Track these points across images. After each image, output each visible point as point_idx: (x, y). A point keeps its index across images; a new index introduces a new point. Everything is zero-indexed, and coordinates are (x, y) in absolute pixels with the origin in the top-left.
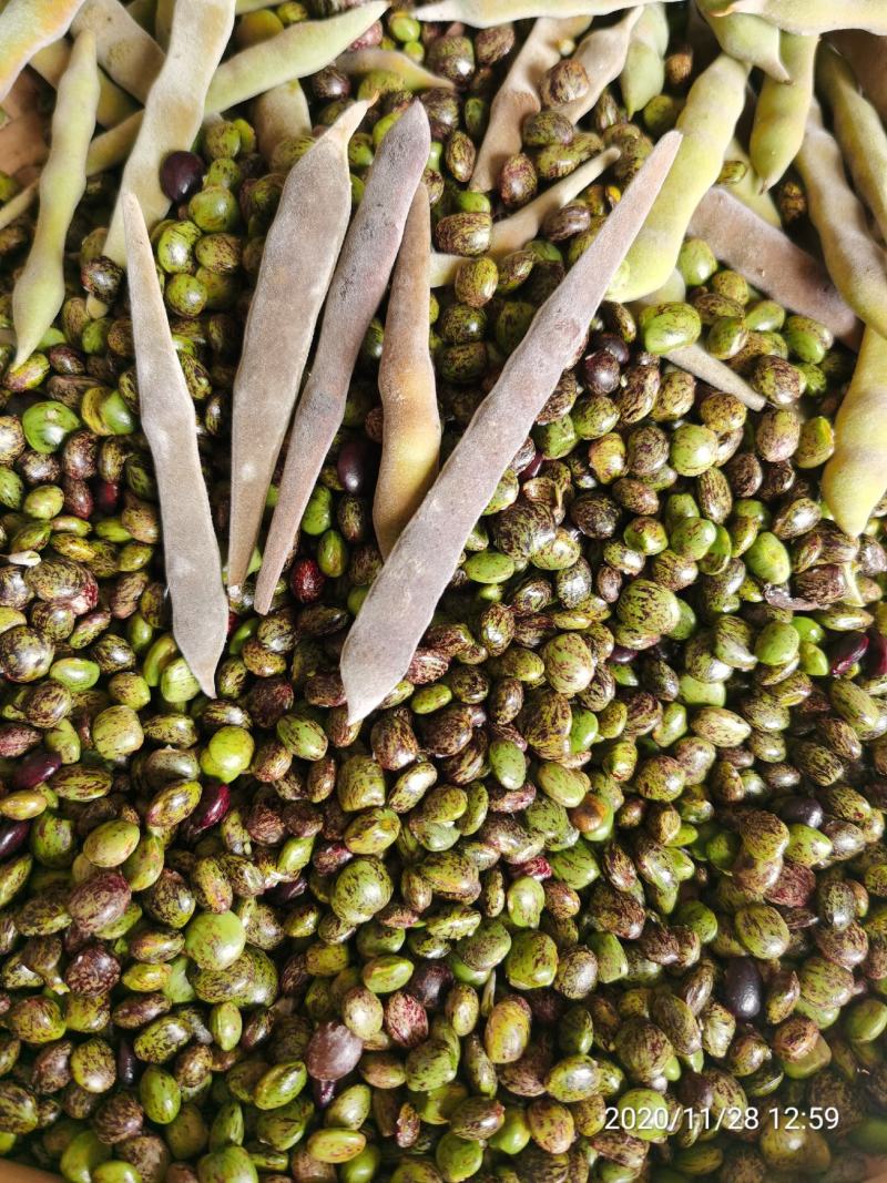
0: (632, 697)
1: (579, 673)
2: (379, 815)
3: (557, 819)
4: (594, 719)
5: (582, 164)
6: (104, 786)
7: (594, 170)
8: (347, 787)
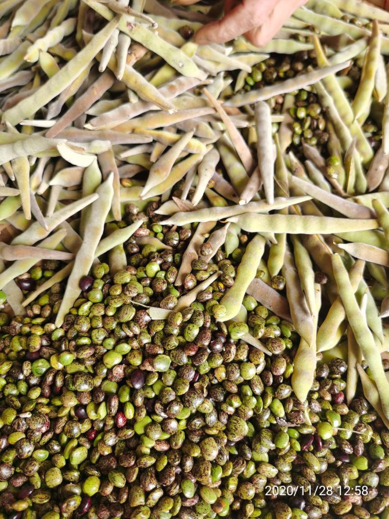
0: (235, 459)
1: (213, 453)
2: (142, 509)
3: (206, 509)
4: (221, 468)
5: (211, 275)
6: (48, 498)
7: (214, 278)
8: (132, 498)
